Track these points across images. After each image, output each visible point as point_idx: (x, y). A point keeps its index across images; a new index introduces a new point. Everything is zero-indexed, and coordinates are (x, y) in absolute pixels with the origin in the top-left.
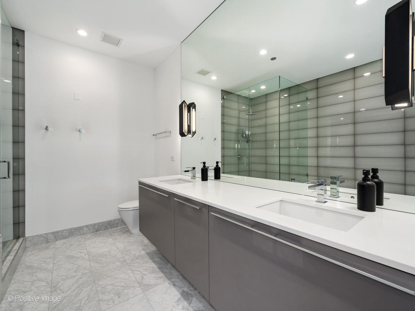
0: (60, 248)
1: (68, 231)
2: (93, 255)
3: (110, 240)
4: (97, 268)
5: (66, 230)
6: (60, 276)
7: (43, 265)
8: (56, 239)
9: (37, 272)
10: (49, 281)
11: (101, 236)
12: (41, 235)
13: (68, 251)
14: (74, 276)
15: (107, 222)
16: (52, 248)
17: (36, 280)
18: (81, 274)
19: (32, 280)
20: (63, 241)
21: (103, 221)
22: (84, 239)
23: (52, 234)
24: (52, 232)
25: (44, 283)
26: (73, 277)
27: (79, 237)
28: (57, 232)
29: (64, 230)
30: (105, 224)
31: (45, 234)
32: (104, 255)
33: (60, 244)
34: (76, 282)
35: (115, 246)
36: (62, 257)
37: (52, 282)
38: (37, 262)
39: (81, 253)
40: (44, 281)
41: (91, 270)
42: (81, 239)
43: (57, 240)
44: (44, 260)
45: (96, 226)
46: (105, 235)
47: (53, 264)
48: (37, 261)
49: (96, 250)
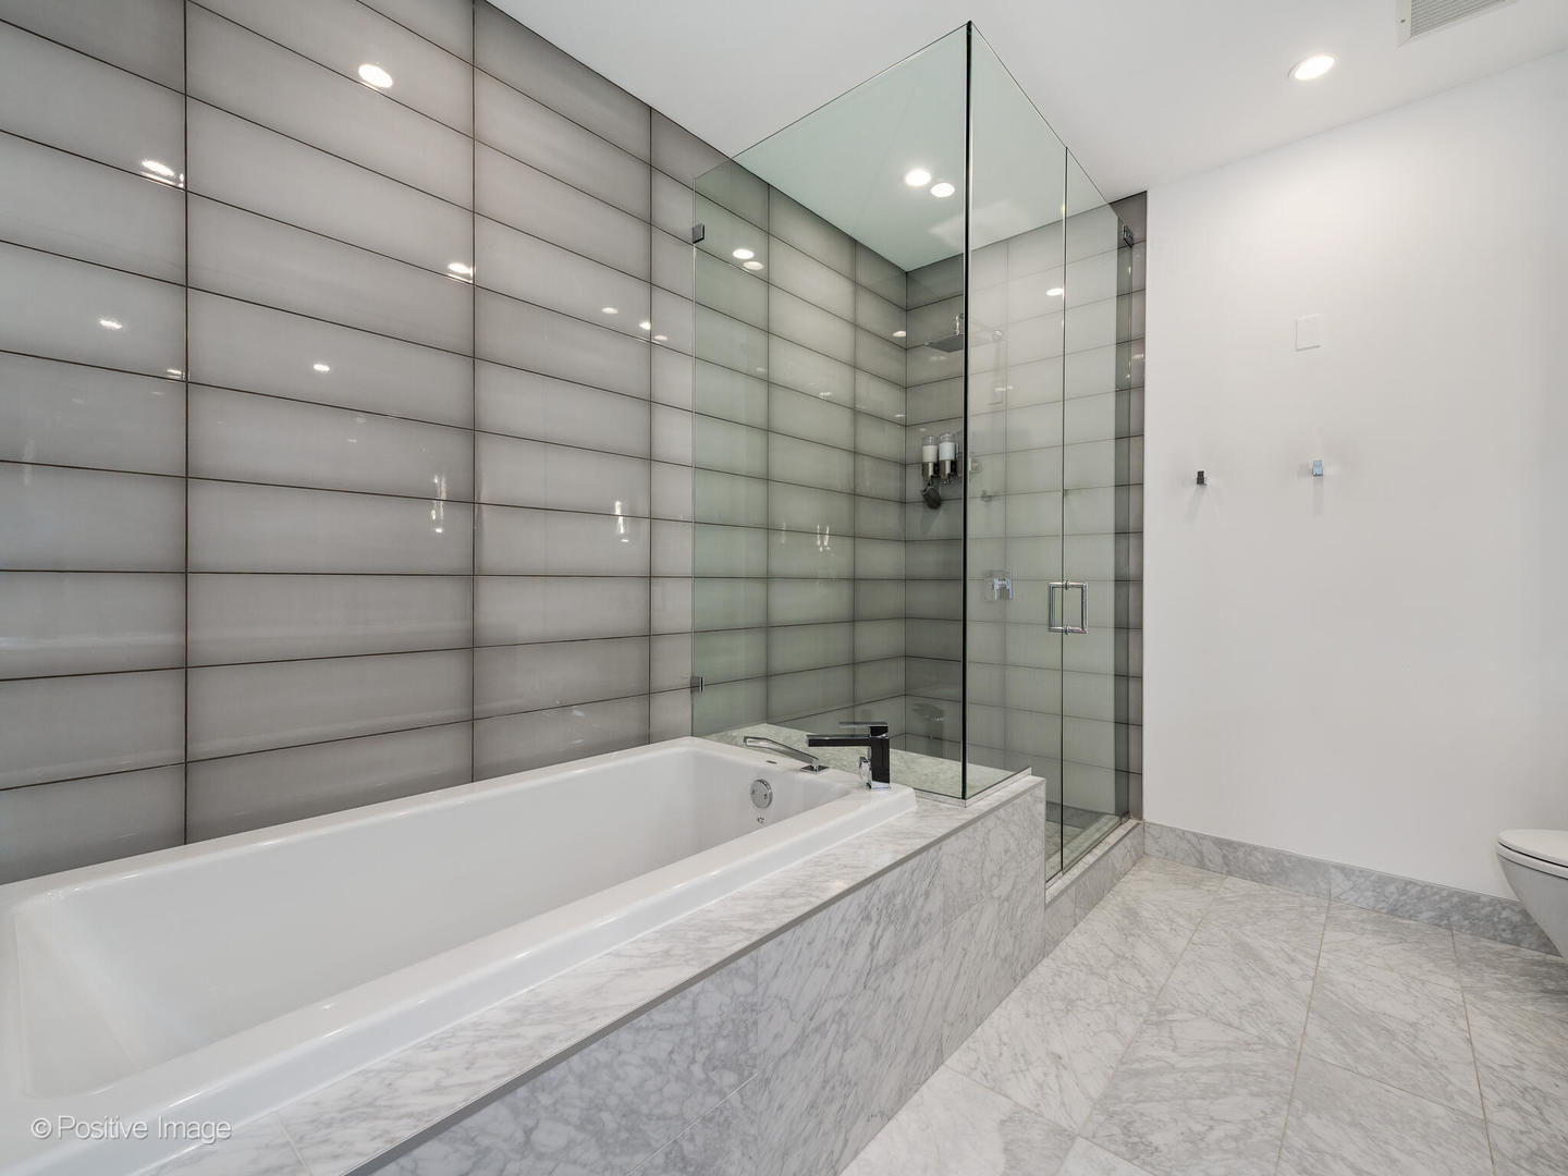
0: (1230, 903)
1: (1270, 859)
2: (1334, 997)
3: (1446, 985)
4: (1323, 1056)
5: (1263, 850)
6: (1191, 993)
7: (1162, 926)
8: (1226, 869)
9: (1139, 936)
10: (1155, 984)
11: (1406, 942)
12: (1184, 832)
13: (1249, 927)
14: (1230, 1025)
15: (1452, 893)
16: (1208, 890)
17: (1127, 958)
18: (1256, 1034)
19: (1121, 954)
20: (1248, 884)
21: (1432, 880)
22: (1324, 916)
23: (1214, 842)
24: (1217, 839)
25: (1142, 983)
26: (1224, 1024)
27: (1310, 899)
28: (1230, 843)
29: (1256, 848)
30: (1437, 897)
31: (1194, 834)
32: (1384, 1029)
33: (1234, 892)
34: (1226, 1048)
35: (1462, 1023)
36: (1223, 934)
37: (1162, 989)
38: (1155, 909)
39: (1293, 960)
40: (1143, 976)
41: (1298, 1044)
42: (1314, 909)
43: (1229, 873)
44: (1170, 913)
45: (1392, 888)
46: (1424, 947)
47: (1189, 942)
48: (1155, 905)
49: (1354, 986)
